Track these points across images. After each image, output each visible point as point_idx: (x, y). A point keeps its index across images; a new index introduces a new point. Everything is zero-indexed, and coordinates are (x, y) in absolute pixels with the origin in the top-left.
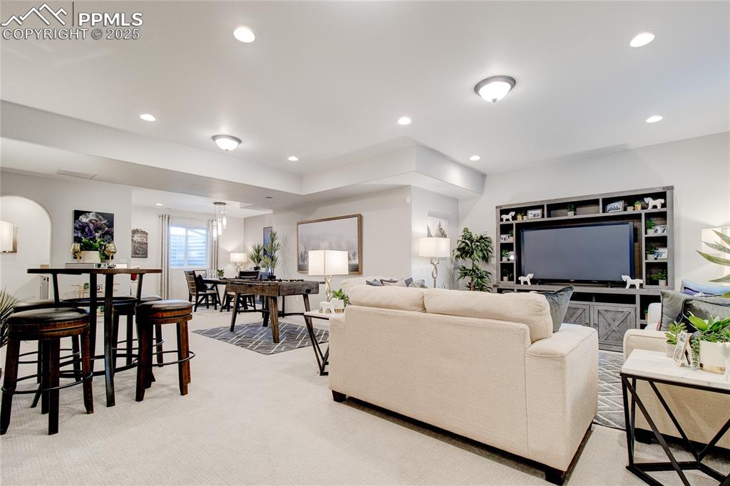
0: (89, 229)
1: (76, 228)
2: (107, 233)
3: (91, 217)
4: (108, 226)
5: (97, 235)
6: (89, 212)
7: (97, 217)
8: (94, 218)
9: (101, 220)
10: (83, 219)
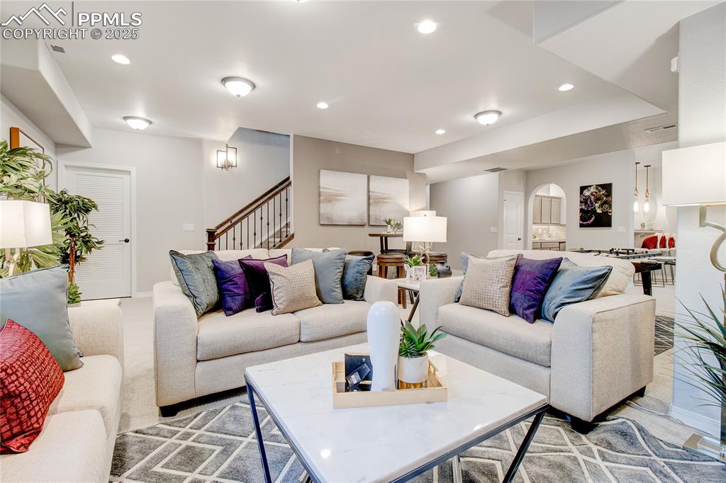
0: (591, 201)
1: (581, 202)
2: (606, 202)
3: (593, 190)
4: (606, 196)
5: (597, 205)
6: (590, 186)
7: (597, 189)
8: (595, 190)
9: (600, 191)
10: (587, 193)
